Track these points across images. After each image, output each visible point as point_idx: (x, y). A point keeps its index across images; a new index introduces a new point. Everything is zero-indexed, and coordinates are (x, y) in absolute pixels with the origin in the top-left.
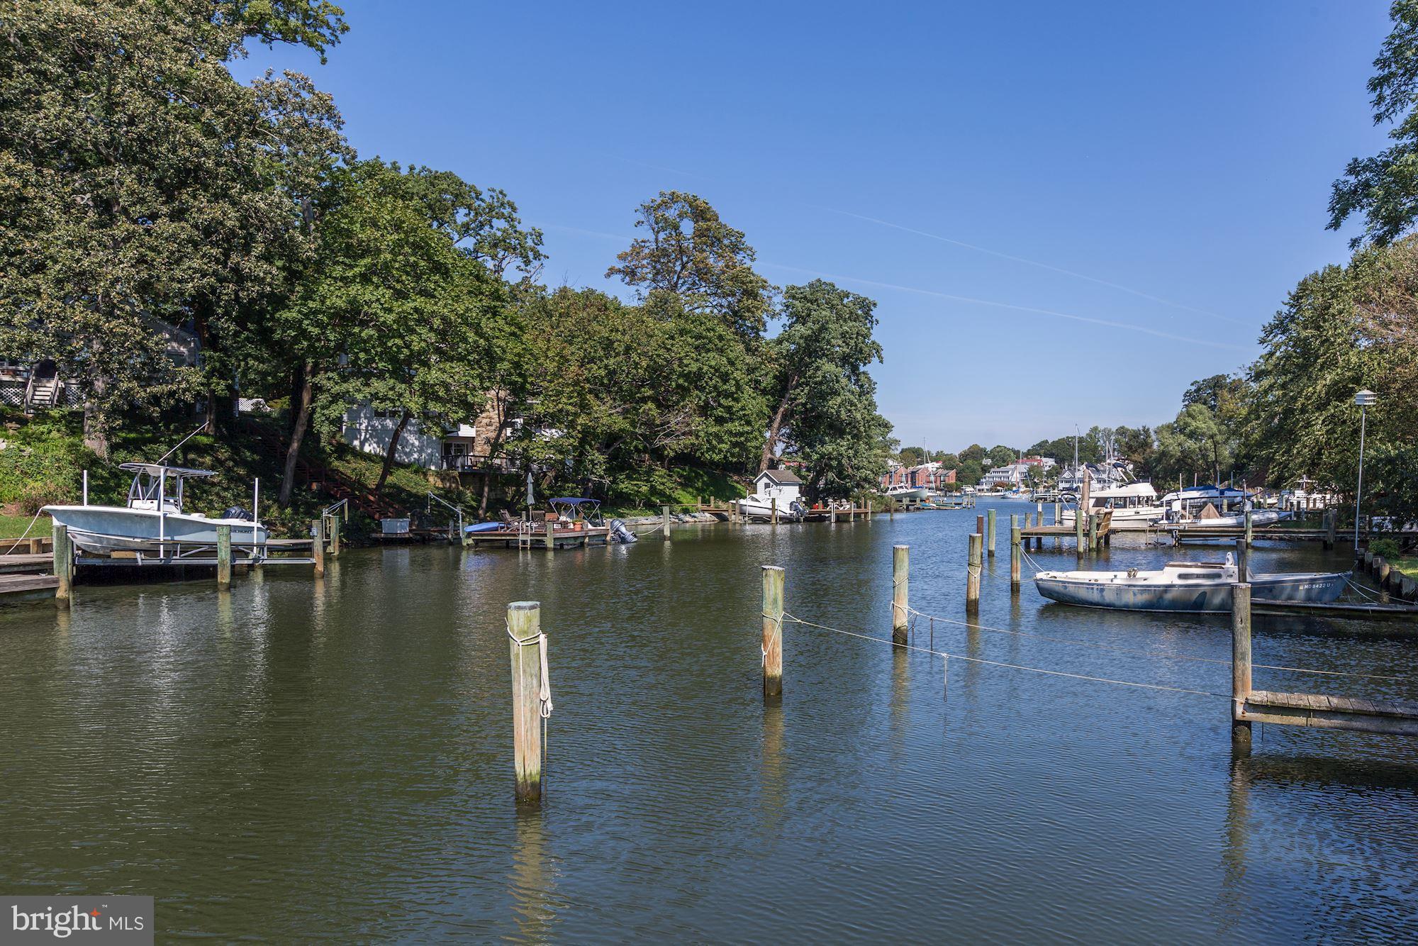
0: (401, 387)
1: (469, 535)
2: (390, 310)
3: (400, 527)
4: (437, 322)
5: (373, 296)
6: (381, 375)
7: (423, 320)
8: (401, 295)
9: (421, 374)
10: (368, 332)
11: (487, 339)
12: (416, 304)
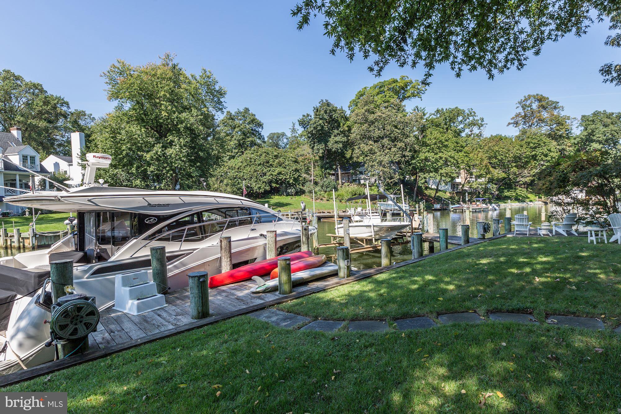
0: (436, 174)
1: (452, 208)
2: (433, 158)
3: (438, 206)
4: (444, 159)
5: (430, 155)
6: (432, 172)
7: (441, 158)
8: (436, 154)
9: (441, 171)
10: (430, 163)
11: (456, 161)
12: (440, 155)
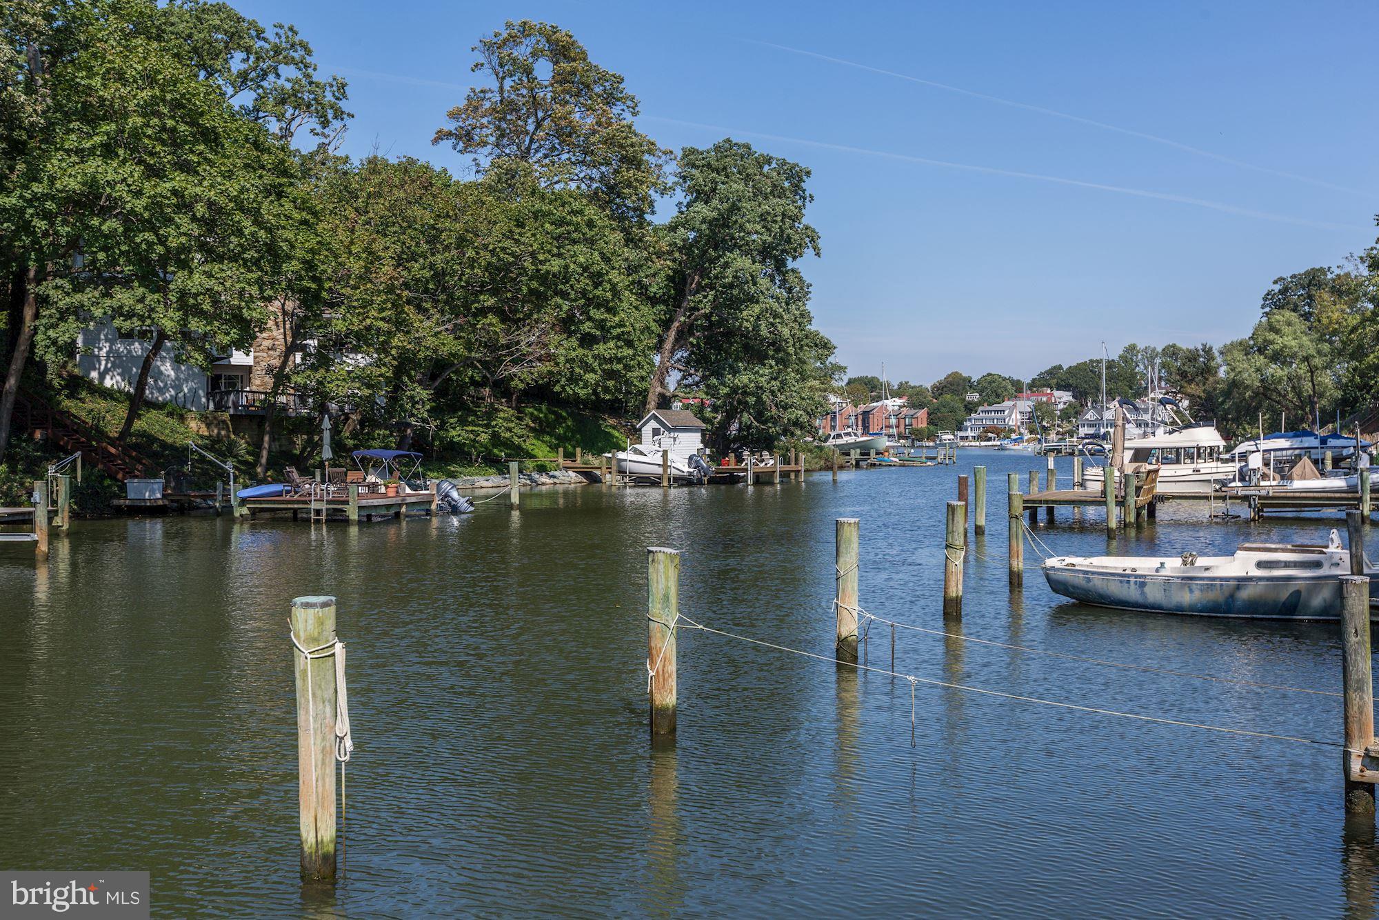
0: (151, 298)
1: (243, 502)
2: (138, 194)
3: (151, 491)
4: (200, 209)
6: (126, 283)
7: (184, 204)
8: (154, 173)
9: (179, 280)
10: (111, 224)
11: (269, 231)
12: (175, 184)
